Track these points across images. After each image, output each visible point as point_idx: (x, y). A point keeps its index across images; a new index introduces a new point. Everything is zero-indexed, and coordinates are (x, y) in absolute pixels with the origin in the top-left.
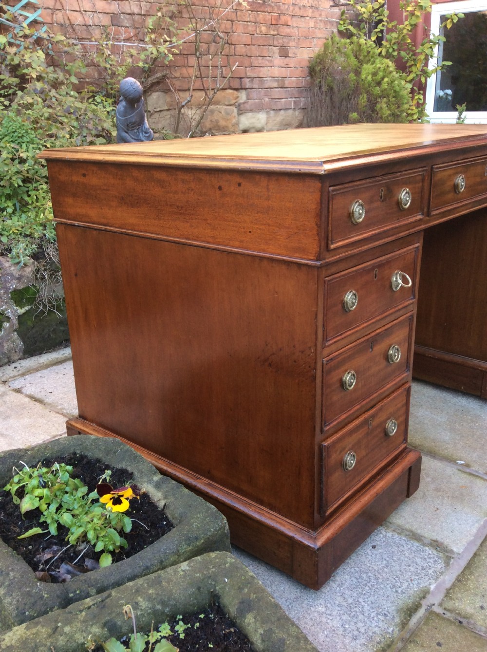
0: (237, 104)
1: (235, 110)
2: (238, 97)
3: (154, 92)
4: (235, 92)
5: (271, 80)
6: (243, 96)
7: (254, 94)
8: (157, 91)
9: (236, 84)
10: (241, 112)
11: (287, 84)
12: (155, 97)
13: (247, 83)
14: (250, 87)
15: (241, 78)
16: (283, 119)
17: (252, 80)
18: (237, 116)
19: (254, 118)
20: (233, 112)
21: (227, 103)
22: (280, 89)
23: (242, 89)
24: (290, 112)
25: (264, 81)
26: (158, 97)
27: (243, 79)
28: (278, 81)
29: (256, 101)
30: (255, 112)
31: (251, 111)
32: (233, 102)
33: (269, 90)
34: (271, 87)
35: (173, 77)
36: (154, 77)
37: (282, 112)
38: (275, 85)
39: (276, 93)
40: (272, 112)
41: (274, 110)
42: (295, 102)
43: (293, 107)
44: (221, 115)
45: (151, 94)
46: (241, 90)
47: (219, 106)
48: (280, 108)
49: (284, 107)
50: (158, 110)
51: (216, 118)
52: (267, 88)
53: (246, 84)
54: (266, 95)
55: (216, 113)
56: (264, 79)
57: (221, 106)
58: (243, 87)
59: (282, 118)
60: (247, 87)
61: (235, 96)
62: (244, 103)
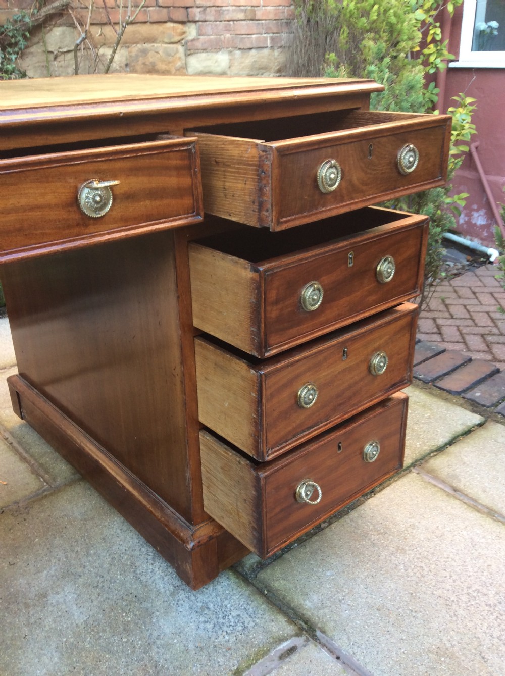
0: (183, 42)
1: (181, 49)
2: (184, 33)
3: (54, 26)
4: (180, 26)
5: (234, 11)
6: (192, 31)
7: (208, 28)
8: (60, 25)
9: (180, 15)
10: (189, 52)
11: (259, 15)
12: (58, 34)
13: (197, 13)
14: (202, 19)
15: (187, 8)
16: (255, 61)
17: (205, 10)
18: (183, 57)
19: (210, 59)
20: (177, 51)
21: (166, 40)
22: (248, 22)
23: (189, 21)
24: (266, 52)
25: (224, 11)
26: (64, 33)
27: (190, 10)
28: (245, 11)
29: (212, 37)
30: (210, 51)
31: (204, 50)
32: (177, 39)
33: (231, 23)
34: (235, 18)
35: (83, 6)
36: (49, 7)
37: (253, 52)
38: (241, 16)
39: (243, 28)
40: (238, 53)
41: (240, 49)
42: (272, 39)
43: (269, 45)
44: (159, 55)
45: (51, 30)
46: (189, 24)
47: (155, 45)
48: (249, 46)
49: (254, 46)
50: (65, 50)
51: (151, 60)
52: (228, 21)
53: (195, 15)
54: (227, 29)
55: (150, 54)
56: (224, 8)
57: (159, 45)
58: (191, 19)
59: (253, 60)
60: (197, 19)
61: (179, 31)
62: (193, 40)
